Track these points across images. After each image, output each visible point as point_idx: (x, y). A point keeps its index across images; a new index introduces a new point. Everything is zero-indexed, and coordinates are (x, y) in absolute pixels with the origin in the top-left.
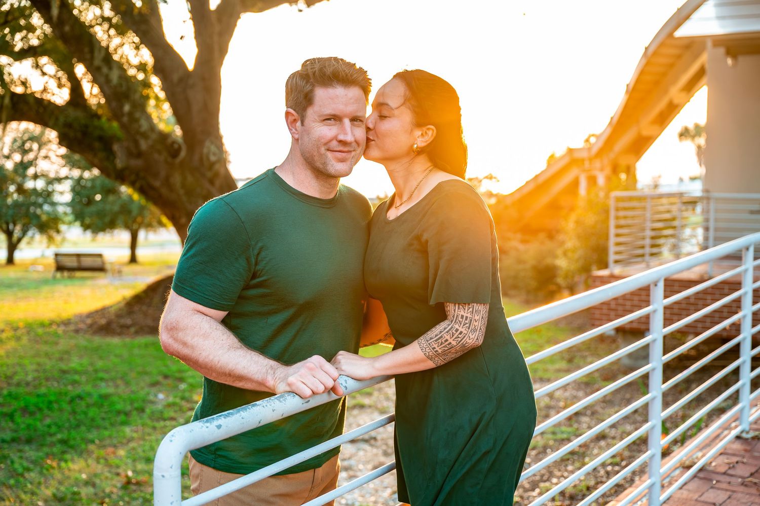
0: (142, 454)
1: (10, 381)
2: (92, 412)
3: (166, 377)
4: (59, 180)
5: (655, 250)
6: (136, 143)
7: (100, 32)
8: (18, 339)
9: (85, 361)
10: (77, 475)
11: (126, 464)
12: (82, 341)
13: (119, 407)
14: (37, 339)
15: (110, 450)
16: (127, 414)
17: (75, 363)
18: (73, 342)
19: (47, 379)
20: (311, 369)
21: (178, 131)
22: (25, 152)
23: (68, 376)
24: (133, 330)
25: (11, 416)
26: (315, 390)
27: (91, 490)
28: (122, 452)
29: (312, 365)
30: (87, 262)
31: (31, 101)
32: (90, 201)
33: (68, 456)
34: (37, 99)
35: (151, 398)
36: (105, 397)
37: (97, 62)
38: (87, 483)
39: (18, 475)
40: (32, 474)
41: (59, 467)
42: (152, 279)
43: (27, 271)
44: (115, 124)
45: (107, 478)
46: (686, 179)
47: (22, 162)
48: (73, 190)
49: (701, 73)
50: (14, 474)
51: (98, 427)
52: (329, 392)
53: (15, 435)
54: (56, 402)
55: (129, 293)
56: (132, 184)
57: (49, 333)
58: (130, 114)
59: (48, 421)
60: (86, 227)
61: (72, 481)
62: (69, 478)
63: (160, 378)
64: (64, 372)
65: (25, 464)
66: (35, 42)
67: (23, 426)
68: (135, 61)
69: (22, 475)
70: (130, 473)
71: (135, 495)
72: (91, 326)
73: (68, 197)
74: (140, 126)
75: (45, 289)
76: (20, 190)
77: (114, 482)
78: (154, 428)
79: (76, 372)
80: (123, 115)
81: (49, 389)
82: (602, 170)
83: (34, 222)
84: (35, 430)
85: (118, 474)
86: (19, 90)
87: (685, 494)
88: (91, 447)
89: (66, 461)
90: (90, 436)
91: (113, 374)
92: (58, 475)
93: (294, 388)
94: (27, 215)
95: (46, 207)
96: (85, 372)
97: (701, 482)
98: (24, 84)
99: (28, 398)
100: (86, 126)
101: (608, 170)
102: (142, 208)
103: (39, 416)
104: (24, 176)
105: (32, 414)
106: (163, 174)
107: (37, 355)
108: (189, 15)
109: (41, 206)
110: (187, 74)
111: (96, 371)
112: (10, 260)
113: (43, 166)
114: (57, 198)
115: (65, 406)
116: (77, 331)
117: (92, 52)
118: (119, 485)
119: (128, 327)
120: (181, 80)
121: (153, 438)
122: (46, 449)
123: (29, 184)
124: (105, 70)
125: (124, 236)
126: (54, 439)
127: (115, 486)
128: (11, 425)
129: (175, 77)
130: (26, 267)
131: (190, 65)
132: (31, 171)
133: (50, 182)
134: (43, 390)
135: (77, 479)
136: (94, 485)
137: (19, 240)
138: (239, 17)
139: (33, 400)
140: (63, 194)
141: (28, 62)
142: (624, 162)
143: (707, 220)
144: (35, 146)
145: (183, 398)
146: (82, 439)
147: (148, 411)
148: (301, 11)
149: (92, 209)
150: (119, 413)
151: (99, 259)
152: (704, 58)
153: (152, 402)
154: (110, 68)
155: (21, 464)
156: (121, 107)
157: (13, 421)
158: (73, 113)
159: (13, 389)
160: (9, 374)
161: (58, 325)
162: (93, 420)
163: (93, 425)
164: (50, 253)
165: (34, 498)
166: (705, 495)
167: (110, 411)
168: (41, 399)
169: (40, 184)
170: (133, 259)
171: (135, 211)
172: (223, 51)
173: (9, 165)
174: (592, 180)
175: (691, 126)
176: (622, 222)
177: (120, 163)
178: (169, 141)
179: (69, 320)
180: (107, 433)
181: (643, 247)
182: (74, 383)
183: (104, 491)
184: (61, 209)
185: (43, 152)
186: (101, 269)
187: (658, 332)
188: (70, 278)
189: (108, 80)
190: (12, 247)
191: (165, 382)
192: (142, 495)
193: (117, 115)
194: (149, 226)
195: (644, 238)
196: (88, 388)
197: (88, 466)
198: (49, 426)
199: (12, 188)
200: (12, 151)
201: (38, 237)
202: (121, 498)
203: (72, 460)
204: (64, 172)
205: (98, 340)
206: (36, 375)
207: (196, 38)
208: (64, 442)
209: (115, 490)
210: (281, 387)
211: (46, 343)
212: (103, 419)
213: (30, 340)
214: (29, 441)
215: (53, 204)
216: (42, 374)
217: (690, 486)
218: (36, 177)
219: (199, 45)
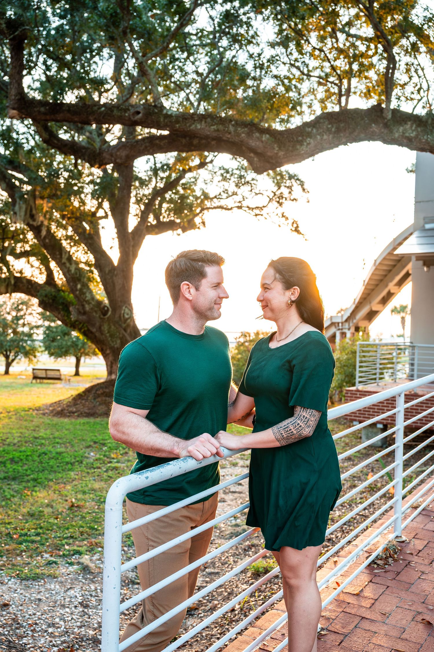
0: (81, 489)
1: (5, 443)
2: (52, 462)
3: (95, 443)
4: (38, 327)
5: (381, 376)
6: (83, 306)
7: (64, 243)
8: (10, 418)
9: (48, 432)
10: (42, 500)
11: (71, 495)
12: (47, 420)
13: (67, 460)
14: (21, 419)
15: (62, 485)
16: (72, 464)
17: (42, 433)
18: (42, 420)
19: (26, 442)
20: (202, 442)
21: (106, 301)
22: (19, 310)
23: (38, 440)
24: (76, 414)
25: (4, 463)
26: (205, 455)
27: (50, 510)
28: (69, 487)
29: (203, 439)
30: (51, 374)
31: (25, 281)
32: (54, 340)
33: (36, 489)
34: (27, 279)
35: (86, 455)
36: (60, 453)
37: (64, 260)
38: (48, 506)
39: (7, 499)
40: (16, 499)
41: (32, 495)
42: (88, 385)
43: (16, 378)
44: (71, 295)
45: (60, 502)
46: (395, 336)
47: (16, 316)
48: (45, 333)
49: (407, 275)
50: (5, 499)
51: (55, 472)
52: (214, 455)
53: (6, 475)
54: (31, 456)
55: (75, 393)
56: (80, 330)
57: (27, 415)
58: (81, 290)
59: (26, 467)
60: (51, 354)
61: (39, 503)
62: (37, 502)
63: (92, 443)
64: (36, 438)
65: (12, 493)
66: (27, 248)
67: (11, 470)
68: (84, 260)
69: (10, 499)
70: (74, 500)
71: (76, 514)
72: (52, 411)
73: (41, 337)
74: (86, 297)
75: (27, 389)
76: (15, 332)
77: (64, 505)
78: (88, 473)
79: (43, 438)
80: (77, 290)
81: (28, 449)
82: (349, 329)
83: (22, 351)
84: (18, 472)
85: (66, 501)
86: (18, 275)
87: (415, 524)
88: (51, 483)
89: (36, 492)
90: (51, 477)
91: (65, 440)
92: (31, 500)
93: (192, 454)
94: (18, 346)
95: (29, 342)
96: (48, 438)
97: (424, 517)
98: (21, 272)
99: (14, 453)
100: (55, 297)
101: (353, 330)
102: (84, 344)
103: (20, 464)
104: (17, 324)
105: (17, 463)
106: (98, 324)
107: (20, 428)
108: (116, 235)
109: (26, 341)
110: (114, 268)
111: (54, 438)
112: (7, 372)
113: (28, 319)
114: (35, 337)
115: (36, 458)
116: (44, 414)
117: (61, 254)
118: (67, 507)
119: (74, 413)
120: (110, 271)
121: (87, 479)
122: (24, 484)
123: (20, 329)
124: (68, 265)
125: (73, 360)
126: (29, 478)
127: (64, 507)
128: (4, 468)
129: (107, 270)
130: (16, 376)
131: (116, 263)
132: (21, 322)
133: (31, 328)
134: (23, 449)
135: (42, 503)
136: (52, 507)
137: (13, 360)
138: (144, 238)
139: (17, 454)
140: (39, 335)
141: (23, 260)
142: (362, 324)
143: (413, 359)
144: (25, 307)
145: (104, 456)
146: (46, 478)
147: (84, 463)
148: (179, 235)
149: (55, 344)
150: (67, 463)
151: (58, 373)
152: (409, 267)
153: (87, 458)
154: (71, 264)
155: (9, 493)
156: (76, 286)
157: (5, 466)
158: (48, 289)
159: (6, 447)
160: (4, 438)
161: (33, 410)
162: (52, 467)
163: (52, 471)
164: (30, 369)
165: (16, 514)
166: (427, 525)
167: (63, 462)
168: (22, 454)
169: (26, 329)
170: (77, 374)
171: (80, 345)
172: (135, 256)
173: (9, 318)
174: (343, 335)
175: (398, 306)
176: (363, 359)
177: (73, 318)
178: (102, 306)
179: (39, 408)
180: (60, 475)
181: (375, 374)
182: (41, 445)
183: (58, 511)
184: (37, 343)
185: (29, 311)
186: (59, 379)
187: (400, 424)
188: (40, 383)
189: (69, 271)
190: (8, 365)
191: (94, 446)
192: (81, 513)
193: (73, 290)
194: (87, 354)
195: (376, 369)
196: (50, 448)
197: (49, 495)
198: (26, 470)
199: (10, 331)
200: (12, 309)
201: (23, 359)
202: (68, 515)
203: (39, 491)
204: (40, 322)
205: (56, 420)
206: (19, 439)
207: (120, 248)
208: (35, 480)
209: (64, 510)
210: (183, 453)
211: (26, 420)
212: (58, 466)
213: (16, 419)
214: (14, 479)
215: (33, 341)
216: (23, 439)
217: (418, 520)
218: (24, 325)
219: (121, 252)
